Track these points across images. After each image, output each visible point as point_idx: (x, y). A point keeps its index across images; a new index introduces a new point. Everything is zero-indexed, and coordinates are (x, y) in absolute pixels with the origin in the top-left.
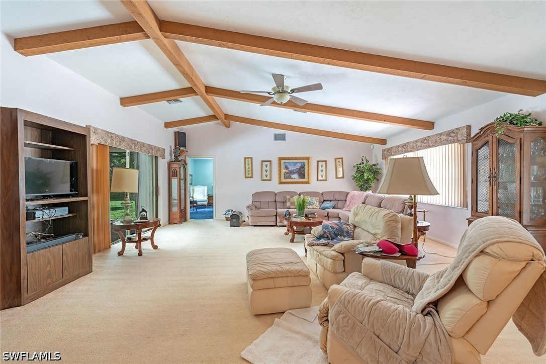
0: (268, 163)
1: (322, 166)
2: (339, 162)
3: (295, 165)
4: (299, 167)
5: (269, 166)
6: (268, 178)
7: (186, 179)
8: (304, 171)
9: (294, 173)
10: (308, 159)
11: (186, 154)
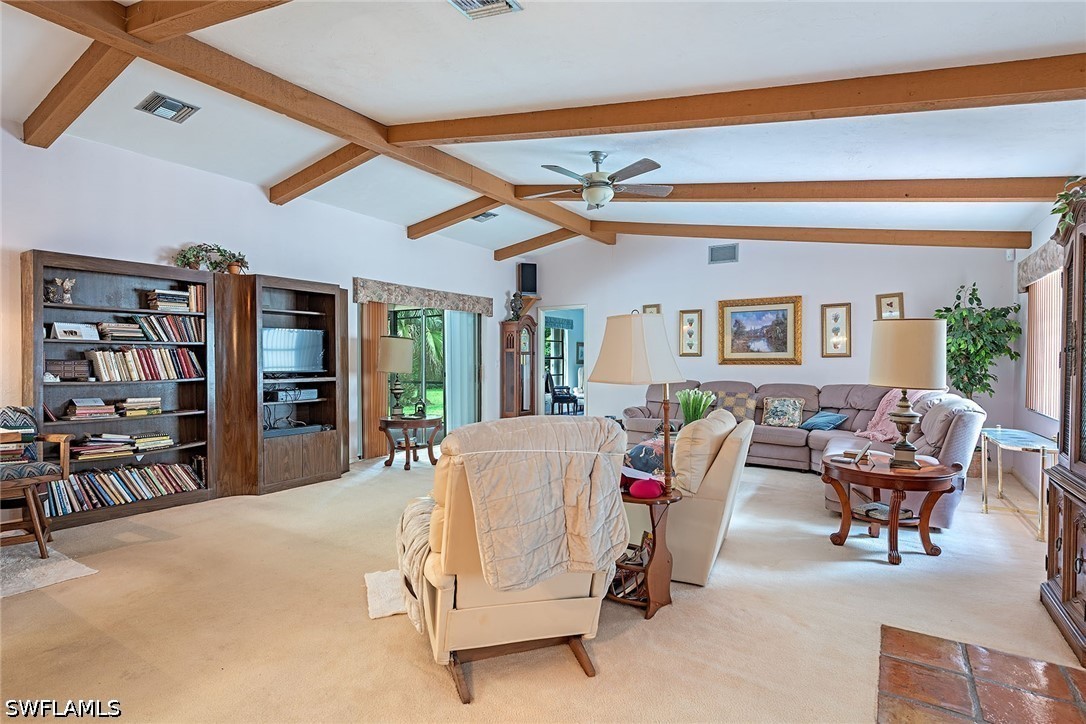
0: (695, 316)
1: (836, 319)
2: (890, 305)
3: (759, 318)
4: (770, 324)
5: (696, 324)
6: (695, 350)
7: (533, 353)
8: (784, 331)
9: (758, 338)
10: (795, 301)
11: (538, 304)
